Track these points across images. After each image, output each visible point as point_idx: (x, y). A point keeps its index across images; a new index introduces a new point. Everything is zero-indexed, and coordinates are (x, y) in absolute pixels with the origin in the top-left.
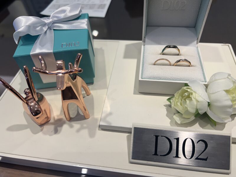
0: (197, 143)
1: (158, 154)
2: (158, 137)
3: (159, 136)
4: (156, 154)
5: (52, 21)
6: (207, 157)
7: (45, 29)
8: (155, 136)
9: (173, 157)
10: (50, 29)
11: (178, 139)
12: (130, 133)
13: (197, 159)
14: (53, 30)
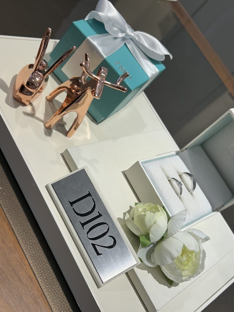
0: (109, 236)
1: (73, 205)
2: (90, 196)
3: (91, 196)
4: (72, 204)
5: (132, 36)
6: (102, 254)
7: (121, 35)
8: (89, 193)
9: (80, 222)
10: (123, 40)
11: (100, 215)
13: (94, 245)
14: (124, 43)
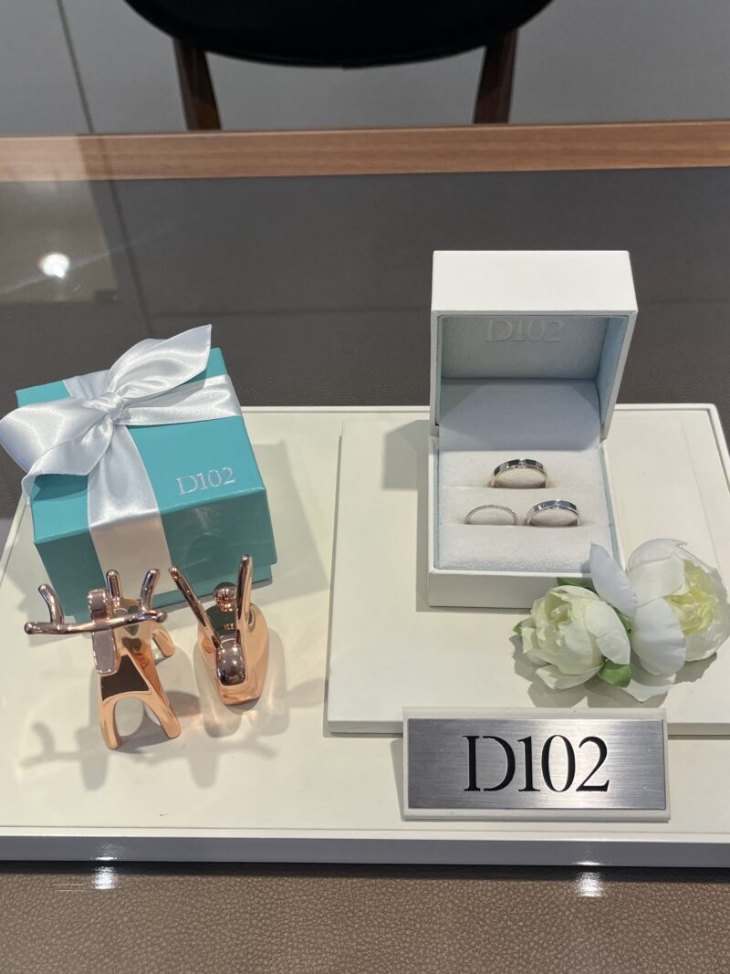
1: (478, 786)
2: (477, 740)
3: (478, 737)
4: (473, 787)
5: (122, 402)
6: (608, 782)
8: (468, 737)
9: (520, 791)
10: (119, 428)
11: (528, 741)
12: (401, 735)
13: (582, 788)
14: (126, 428)
